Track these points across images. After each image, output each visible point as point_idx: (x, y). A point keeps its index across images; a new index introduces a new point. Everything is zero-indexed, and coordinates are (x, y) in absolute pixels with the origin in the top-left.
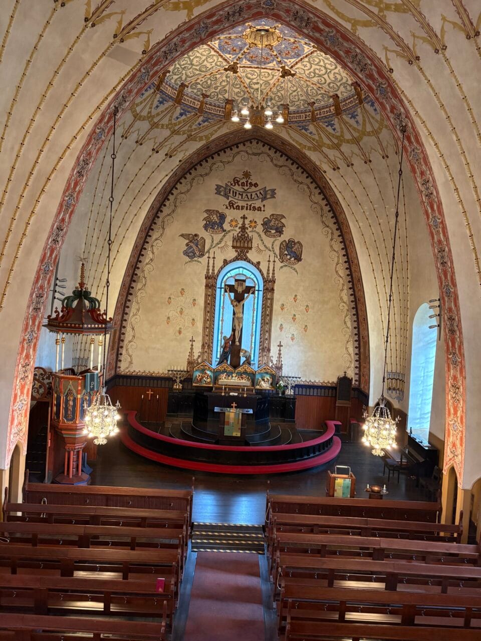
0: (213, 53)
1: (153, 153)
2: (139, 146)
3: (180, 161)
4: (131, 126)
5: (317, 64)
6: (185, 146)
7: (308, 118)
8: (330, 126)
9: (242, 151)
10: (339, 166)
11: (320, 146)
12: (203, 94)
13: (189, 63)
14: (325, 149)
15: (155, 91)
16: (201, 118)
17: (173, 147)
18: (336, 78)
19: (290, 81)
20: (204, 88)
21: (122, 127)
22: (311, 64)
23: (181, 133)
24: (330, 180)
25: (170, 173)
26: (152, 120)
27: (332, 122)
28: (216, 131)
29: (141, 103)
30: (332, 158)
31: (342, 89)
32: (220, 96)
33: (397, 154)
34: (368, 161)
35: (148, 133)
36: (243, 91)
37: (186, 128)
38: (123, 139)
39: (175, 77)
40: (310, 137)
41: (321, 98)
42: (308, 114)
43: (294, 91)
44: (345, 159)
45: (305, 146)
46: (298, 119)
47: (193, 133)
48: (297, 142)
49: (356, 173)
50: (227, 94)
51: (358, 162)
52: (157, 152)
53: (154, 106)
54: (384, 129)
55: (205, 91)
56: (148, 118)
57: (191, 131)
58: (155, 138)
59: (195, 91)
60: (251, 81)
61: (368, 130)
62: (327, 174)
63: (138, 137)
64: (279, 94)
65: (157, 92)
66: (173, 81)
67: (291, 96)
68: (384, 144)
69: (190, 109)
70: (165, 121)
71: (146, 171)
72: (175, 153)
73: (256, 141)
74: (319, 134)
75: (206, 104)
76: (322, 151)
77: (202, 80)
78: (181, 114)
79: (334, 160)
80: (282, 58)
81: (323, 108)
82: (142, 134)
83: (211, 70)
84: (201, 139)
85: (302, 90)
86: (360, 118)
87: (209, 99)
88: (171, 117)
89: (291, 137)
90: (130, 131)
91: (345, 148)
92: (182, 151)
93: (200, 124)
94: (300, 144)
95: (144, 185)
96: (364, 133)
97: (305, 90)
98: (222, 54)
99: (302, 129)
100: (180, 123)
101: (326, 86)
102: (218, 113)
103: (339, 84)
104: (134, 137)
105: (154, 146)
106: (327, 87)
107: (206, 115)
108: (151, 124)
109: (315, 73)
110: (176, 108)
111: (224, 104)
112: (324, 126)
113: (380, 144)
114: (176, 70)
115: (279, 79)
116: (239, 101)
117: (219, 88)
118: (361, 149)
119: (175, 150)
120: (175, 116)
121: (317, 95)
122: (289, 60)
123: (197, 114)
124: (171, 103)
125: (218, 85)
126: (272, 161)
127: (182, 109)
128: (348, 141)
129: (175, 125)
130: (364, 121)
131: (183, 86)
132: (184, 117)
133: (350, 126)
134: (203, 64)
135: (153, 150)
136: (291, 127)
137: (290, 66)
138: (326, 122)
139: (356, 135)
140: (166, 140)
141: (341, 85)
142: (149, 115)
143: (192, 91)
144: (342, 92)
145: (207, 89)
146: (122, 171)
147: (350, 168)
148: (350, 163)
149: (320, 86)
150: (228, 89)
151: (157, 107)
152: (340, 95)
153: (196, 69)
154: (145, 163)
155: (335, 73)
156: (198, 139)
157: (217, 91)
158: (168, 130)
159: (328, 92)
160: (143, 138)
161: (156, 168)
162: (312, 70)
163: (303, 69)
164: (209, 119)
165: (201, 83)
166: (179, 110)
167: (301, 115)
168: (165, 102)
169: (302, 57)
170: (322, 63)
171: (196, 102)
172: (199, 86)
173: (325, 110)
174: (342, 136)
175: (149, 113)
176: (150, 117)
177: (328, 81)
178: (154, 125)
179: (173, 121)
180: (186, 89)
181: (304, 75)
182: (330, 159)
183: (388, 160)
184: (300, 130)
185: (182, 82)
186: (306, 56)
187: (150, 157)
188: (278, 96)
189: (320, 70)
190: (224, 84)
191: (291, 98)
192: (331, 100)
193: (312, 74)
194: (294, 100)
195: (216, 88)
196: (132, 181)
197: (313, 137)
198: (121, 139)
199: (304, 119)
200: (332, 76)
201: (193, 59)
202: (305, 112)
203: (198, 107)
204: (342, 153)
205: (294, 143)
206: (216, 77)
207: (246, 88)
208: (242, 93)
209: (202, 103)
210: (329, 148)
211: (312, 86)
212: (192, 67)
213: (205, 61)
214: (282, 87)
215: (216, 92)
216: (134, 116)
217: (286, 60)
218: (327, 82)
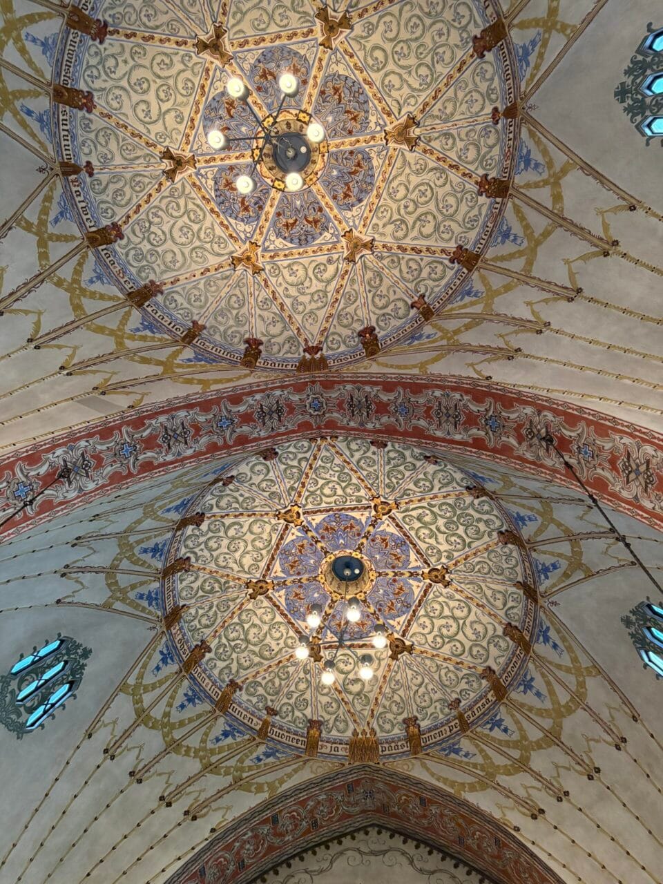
0: (279, 618)
1: (159, 806)
2: (135, 785)
3: (213, 830)
4: (127, 734)
5: (441, 616)
6: (227, 800)
7: (455, 730)
8: (496, 728)
9: (348, 849)
10: (542, 807)
11: (491, 776)
12: (267, 708)
13: (242, 637)
14: (502, 779)
15: (181, 671)
16: (262, 749)
17: (202, 799)
18: (476, 633)
19: (409, 666)
20: (269, 694)
21: (110, 728)
22: (431, 618)
23: (222, 771)
24: (533, 843)
25: (186, 854)
26: (170, 732)
27: (498, 718)
28: (289, 776)
29: (154, 687)
30: (522, 793)
31: (494, 651)
32: (297, 713)
33: (636, 721)
34: (593, 773)
35: (157, 759)
36: (336, 700)
37: (232, 762)
38: (105, 759)
39: (221, 664)
40: (467, 764)
41: (467, 687)
42: (453, 724)
43: (420, 686)
44: (547, 787)
45: (463, 784)
46: (438, 738)
47: (244, 775)
48: (445, 781)
49: (580, 810)
50: (309, 709)
51: (573, 782)
52: (169, 805)
53: (177, 703)
54: (587, 679)
55: (272, 701)
56: (164, 726)
57: (242, 770)
58: (170, 774)
59: (254, 700)
60: (346, 678)
61: (563, 702)
62: (522, 831)
63: (136, 762)
64: (396, 698)
65: (183, 673)
66: (216, 672)
67: (417, 697)
68: (605, 715)
69: (242, 728)
70: (194, 741)
71: (136, 844)
72: (205, 810)
73: (376, 829)
74: (481, 751)
75: (273, 726)
76: (498, 784)
77: (265, 678)
78: (226, 734)
79: (526, 795)
80: (385, 618)
81: (476, 702)
82: (147, 757)
83: (279, 656)
84: (259, 789)
85: (432, 680)
86: (539, 683)
87: (278, 717)
88: (206, 734)
89: (433, 775)
90: (124, 745)
91: (539, 761)
92: (219, 808)
93: (259, 760)
94: (452, 784)
95: (124, 873)
96: (560, 713)
97: (436, 677)
98: (293, 621)
99: (449, 753)
100: (221, 750)
101: (466, 658)
102: (295, 744)
103: (484, 644)
104: (128, 761)
105: (165, 791)
106: (469, 658)
107: (271, 744)
108: (166, 742)
109: (442, 636)
110: (216, 719)
111: (305, 731)
112: (487, 732)
113: (598, 719)
114: (221, 650)
115: (389, 666)
116: (331, 722)
117: (295, 695)
118: (569, 752)
119: (206, 804)
120: (212, 736)
121: (459, 681)
122: (397, 620)
123: (254, 739)
124: (207, 706)
125: (293, 688)
126: (411, 862)
127: (226, 723)
128: (539, 746)
129: (212, 752)
130: (548, 683)
131: (233, 685)
132: (230, 740)
133: (531, 709)
134: (264, 643)
135: (162, 798)
136: (428, 754)
137: (401, 633)
138: (488, 723)
139: (547, 723)
140: (191, 780)
141: (489, 643)
142: (166, 720)
143: (248, 700)
144: (495, 659)
145: (274, 698)
146: (85, 831)
147: (565, 803)
148: (559, 790)
149: (459, 661)
150: (309, 699)
151: (182, 706)
152: (495, 667)
153: (254, 653)
154: (138, 825)
155: (472, 623)
156: (253, 789)
157: (292, 701)
158: (198, 760)
159: (474, 667)
160: (147, 768)
161: (160, 841)
162: (436, 632)
163: (423, 634)
164: (277, 751)
165: (263, 683)
166: (221, 725)
167: (442, 729)
168: (196, 701)
169: (413, 608)
170: (447, 612)
171: (255, 720)
172: (261, 691)
173: (480, 704)
174: (524, 737)
175: (167, 715)
176: (165, 725)
177: (468, 644)
178: (173, 746)
179: (210, 745)
180: (238, 693)
181: (427, 646)
182: (517, 796)
183: (630, 746)
184: (447, 755)
185: (231, 677)
186: (420, 605)
187: (153, 812)
188: (397, 704)
189: (448, 626)
190: (302, 686)
191: (418, 700)
192: (484, 682)
193: (439, 640)
194: (424, 704)
195: (289, 695)
196: (101, 861)
197: (473, 760)
198: (102, 756)
199: (448, 733)
200: (469, 631)
201: (248, 630)
202: (449, 721)
203: (258, 728)
204: (538, 776)
205: (441, 785)
206: (288, 672)
207: (340, 692)
208: (334, 705)
209: (266, 723)
210: (509, 774)
211: (445, 665)
212: (246, 648)
213: (268, 636)
214: (397, 682)
215: (290, 705)
216: (136, 711)
217: (391, 622)
218: (467, 648)
